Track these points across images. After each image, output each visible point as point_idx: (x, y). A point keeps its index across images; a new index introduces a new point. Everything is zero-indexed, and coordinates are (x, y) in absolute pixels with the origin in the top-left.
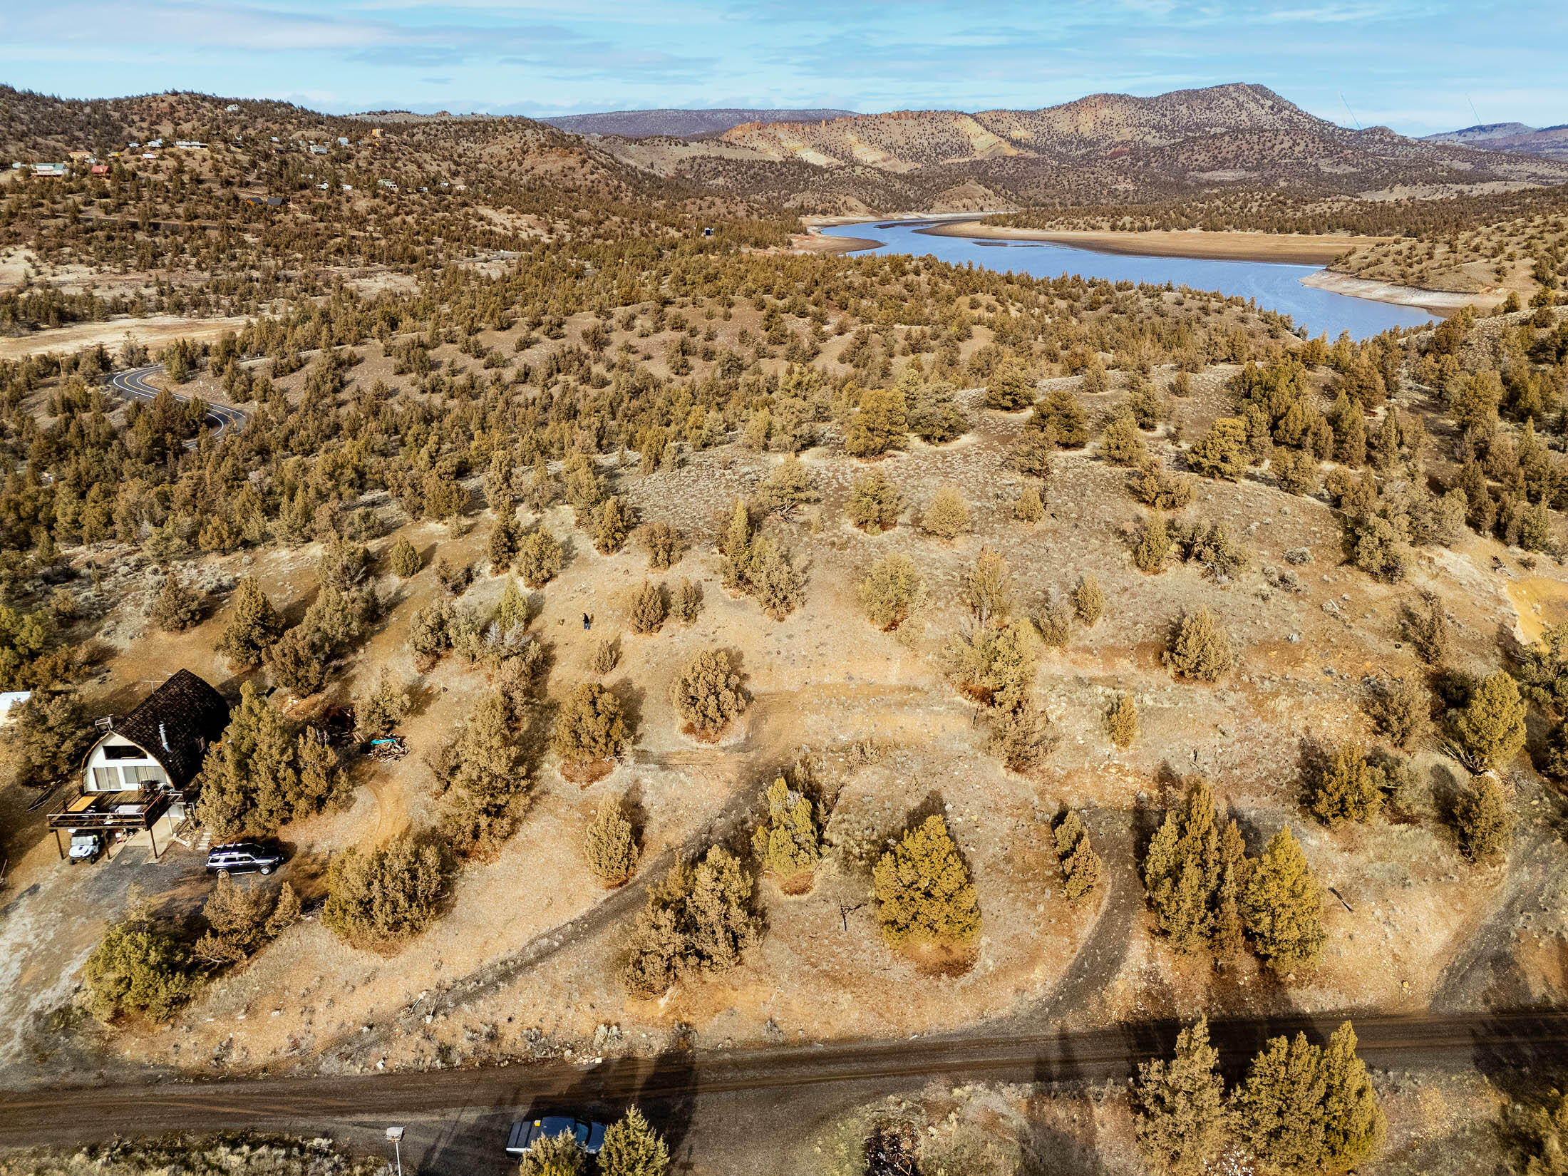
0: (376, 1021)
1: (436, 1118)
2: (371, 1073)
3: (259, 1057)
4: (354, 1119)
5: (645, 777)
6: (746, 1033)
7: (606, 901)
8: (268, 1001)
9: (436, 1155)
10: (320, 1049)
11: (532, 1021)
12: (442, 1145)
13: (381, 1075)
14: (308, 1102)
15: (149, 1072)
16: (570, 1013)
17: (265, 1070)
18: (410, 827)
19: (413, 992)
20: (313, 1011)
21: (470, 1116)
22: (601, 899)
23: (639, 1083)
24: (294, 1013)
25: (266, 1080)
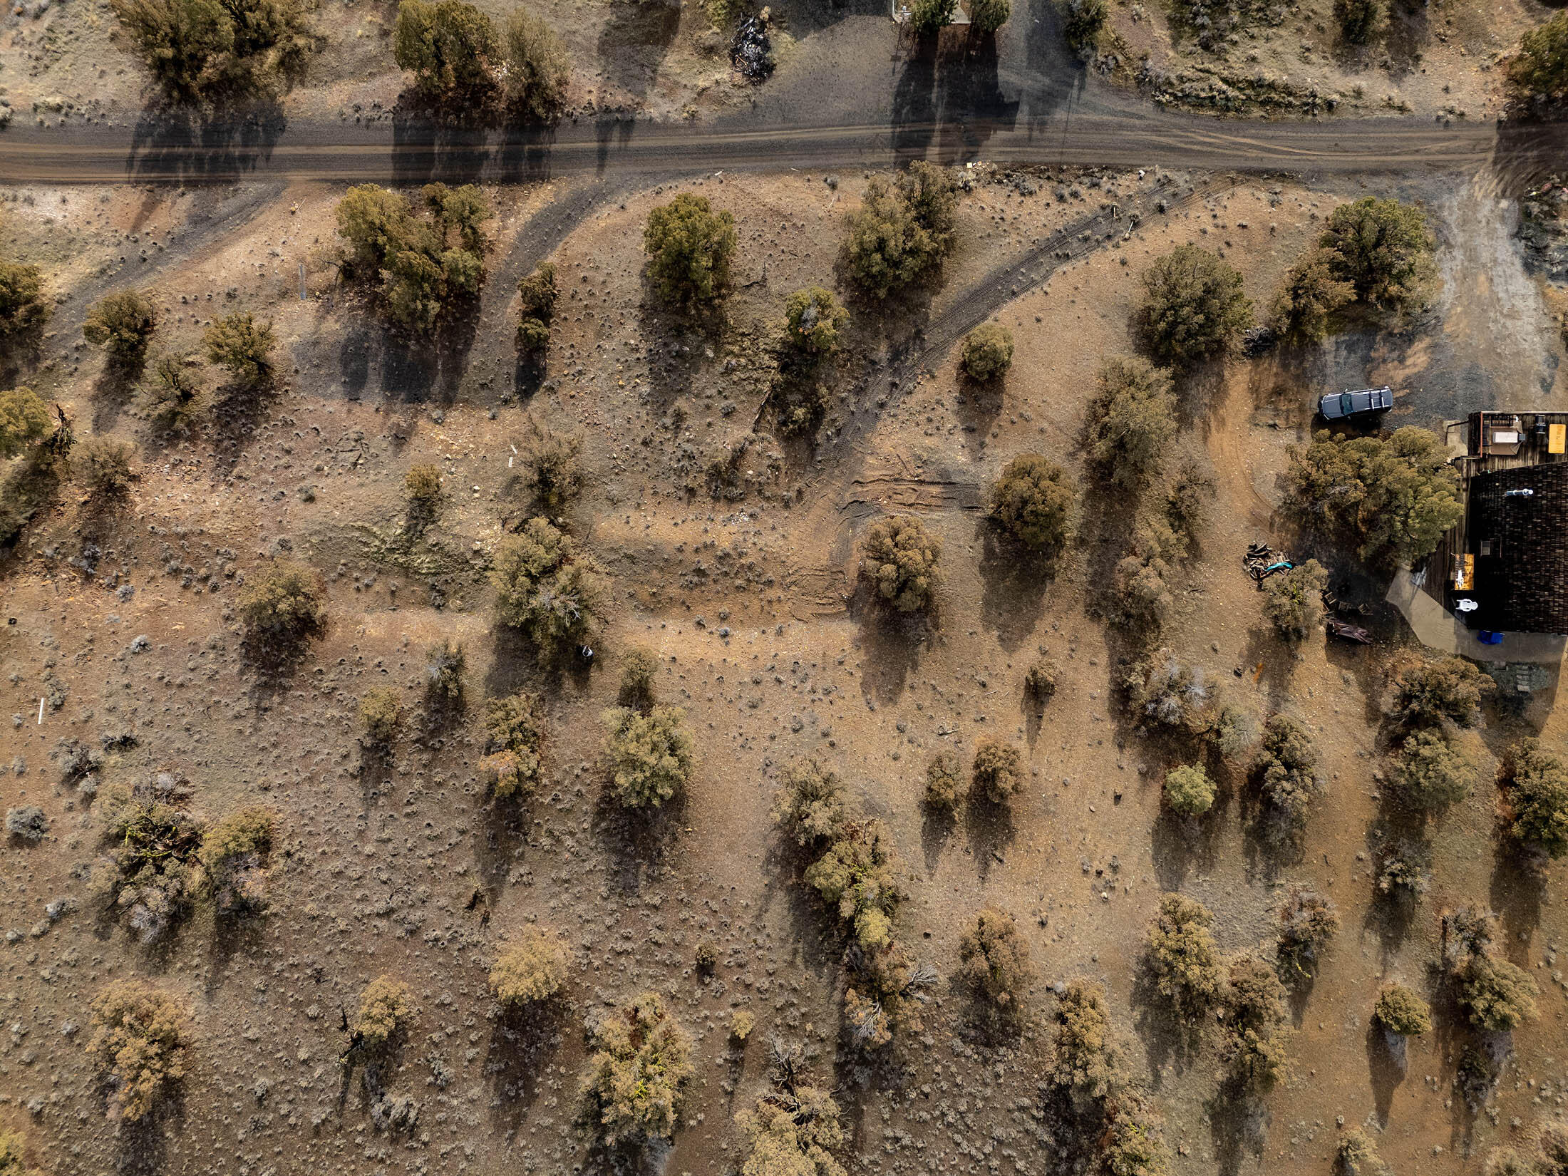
0: (1158, 216)
1: (1084, 117)
2: (1147, 168)
3: (1243, 192)
4: (1147, 122)
5: (965, 464)
6: (854, 182)
7: (984, 317)
8: (1259, 238)
9: (1076, 83)
10: (1196, 196)
11: (1029, 201)
12: (1075, 92)
13: (1140, 166)
14: (1187, 143)
15: (1325, 187)
16: (999, 206)
17: (1233, 182)
18: (1205, 439)
19: (1137, 241)
20: (1216, 226)
21: (1060, 115)
22: (989, 321)
23: (937, 139)
24: (1232, 225)
25: (1228, 171)
